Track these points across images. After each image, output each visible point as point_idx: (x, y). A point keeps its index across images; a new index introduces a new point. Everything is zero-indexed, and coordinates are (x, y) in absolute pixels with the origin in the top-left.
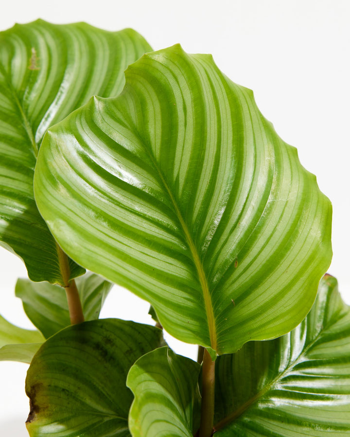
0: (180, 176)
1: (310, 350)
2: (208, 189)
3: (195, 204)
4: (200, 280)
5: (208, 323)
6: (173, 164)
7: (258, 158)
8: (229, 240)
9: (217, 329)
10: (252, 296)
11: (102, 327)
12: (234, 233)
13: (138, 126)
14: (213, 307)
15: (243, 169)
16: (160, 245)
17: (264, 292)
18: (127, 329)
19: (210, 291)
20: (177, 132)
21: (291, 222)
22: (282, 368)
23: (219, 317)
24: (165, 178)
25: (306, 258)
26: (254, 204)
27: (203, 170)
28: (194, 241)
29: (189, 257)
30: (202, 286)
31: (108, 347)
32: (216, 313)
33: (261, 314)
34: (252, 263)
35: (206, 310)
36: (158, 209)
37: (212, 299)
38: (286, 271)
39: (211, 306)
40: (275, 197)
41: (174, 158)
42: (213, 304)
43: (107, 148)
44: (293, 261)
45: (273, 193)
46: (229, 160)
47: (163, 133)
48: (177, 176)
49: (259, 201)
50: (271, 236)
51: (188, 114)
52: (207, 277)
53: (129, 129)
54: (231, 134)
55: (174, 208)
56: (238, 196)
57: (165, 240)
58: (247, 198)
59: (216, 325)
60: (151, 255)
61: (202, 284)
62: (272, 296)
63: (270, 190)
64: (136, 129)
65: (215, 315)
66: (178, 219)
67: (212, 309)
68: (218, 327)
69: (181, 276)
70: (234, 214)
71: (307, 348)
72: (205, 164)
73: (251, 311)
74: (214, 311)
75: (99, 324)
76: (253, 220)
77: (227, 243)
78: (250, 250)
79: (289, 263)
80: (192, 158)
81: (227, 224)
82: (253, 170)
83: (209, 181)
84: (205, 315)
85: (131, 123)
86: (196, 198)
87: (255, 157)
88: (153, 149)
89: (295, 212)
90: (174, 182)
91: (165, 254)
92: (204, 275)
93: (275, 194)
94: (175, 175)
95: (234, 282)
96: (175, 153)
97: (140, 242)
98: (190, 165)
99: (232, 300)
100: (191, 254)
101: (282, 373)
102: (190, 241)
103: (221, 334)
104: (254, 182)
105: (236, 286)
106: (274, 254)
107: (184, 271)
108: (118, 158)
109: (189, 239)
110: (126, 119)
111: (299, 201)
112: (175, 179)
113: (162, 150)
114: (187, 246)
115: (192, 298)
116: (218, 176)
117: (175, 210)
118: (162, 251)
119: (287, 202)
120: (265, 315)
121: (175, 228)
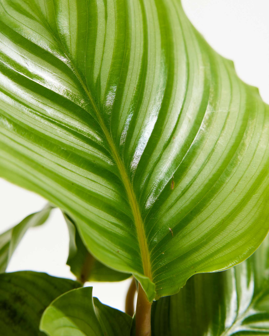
0: (102, 78)
1: (260, 300)
2: (135, 96)
3: (121, 112)
4: (130, 203)
5: (142, 257)
6: (92, 62)
7: (191, 67)
8: (163, 156)
9: (152, 266)
10: (193, 223)
11: (9, 281)
12: (168, 149)
13: (48, 17)
14: (147, 237)
15: (175, 76)
16: (80, 157)
17: (208, 217)
18: (41, 283)
19: (143, 217)
20: (96, 24)
21: (235, 135)
22: (228, 322)
23: (154, 251)
24: (83, 78)
25: (258, 173)
26: (190, 117)
27: (129, 72)
28: (121, 155)
29: (116, 174)
30: (133, 211)
31: (17, 306)
32: (151, 245)
33: (206, 243)
34: (191, 184)
35: (139, 241)
36: (76, 116)
37: (145, 228)
38: (234, 190)
39: (145, 236)
40: (215, 108)
41: (93, 55)
42: (147, 234)
43: (12, 43)
44: (241, 178)
45: (211, 104)
46: (158, 65)
47: (79, 24)
48: (98, 77)
49: (196, 114)
50: (213, 150)
51: (108, 4)
52: (138, 200)
53: (38, 21)
54: (158, 37)
55: (95, 115)
56: (170, 106)
57: (85, 153)
58: (182, 109)
59: (151, 260)
60: (69, 168)
61: (132, 208)
62: (219, 220)
63: (208, 101)
64: (46, 20)
65: (150, 247)
66: (101, 129)
67: (146, 240)
68: (153, 264)
69: (106, 197)
70: (167, 126)
71: (257, 298)
72: (130, 67)
73: (193, 241)
74: (148, 243)
75: (6, 279)
76: (190, 133)
77: (161, 161)
78: (189, 168)
79: (236, 182)
80: (115, 58)
81: (159, 138)
82: (187, 79)
83: (136, 87)
84: (138, 247)
85: (40, 14)
86: (122, 105)
87: (188, 65)
88: (68, 43)
89: (240, 123)
90: (95, 85)
91: (86, 169)
92: (135, 197)
93: (213, 105)
94: (96, 75)
95: (171, 207)
96: (94, 49)
97: (55, 152)
98: (113, 65)
99: (170, 229)
100: (118, 171)
101: (230, 328)
102: (117, 156)
103: (157, 273)
104: (189, 92)
105: (173, 212)
106: (218, 171)
107: (111, 191)
108: (25, 54)
109: (115, 153)
110: (33, 11)
111: (243, 111)
112: (95, 81)
113: (78, 45)
114: (114, 162)
115: (121, 224)
116: (146, 81)
117: (96, 117)
118: (82, 165)
119: (228, 113)
120: (212, 243)
121: (99, 139)
